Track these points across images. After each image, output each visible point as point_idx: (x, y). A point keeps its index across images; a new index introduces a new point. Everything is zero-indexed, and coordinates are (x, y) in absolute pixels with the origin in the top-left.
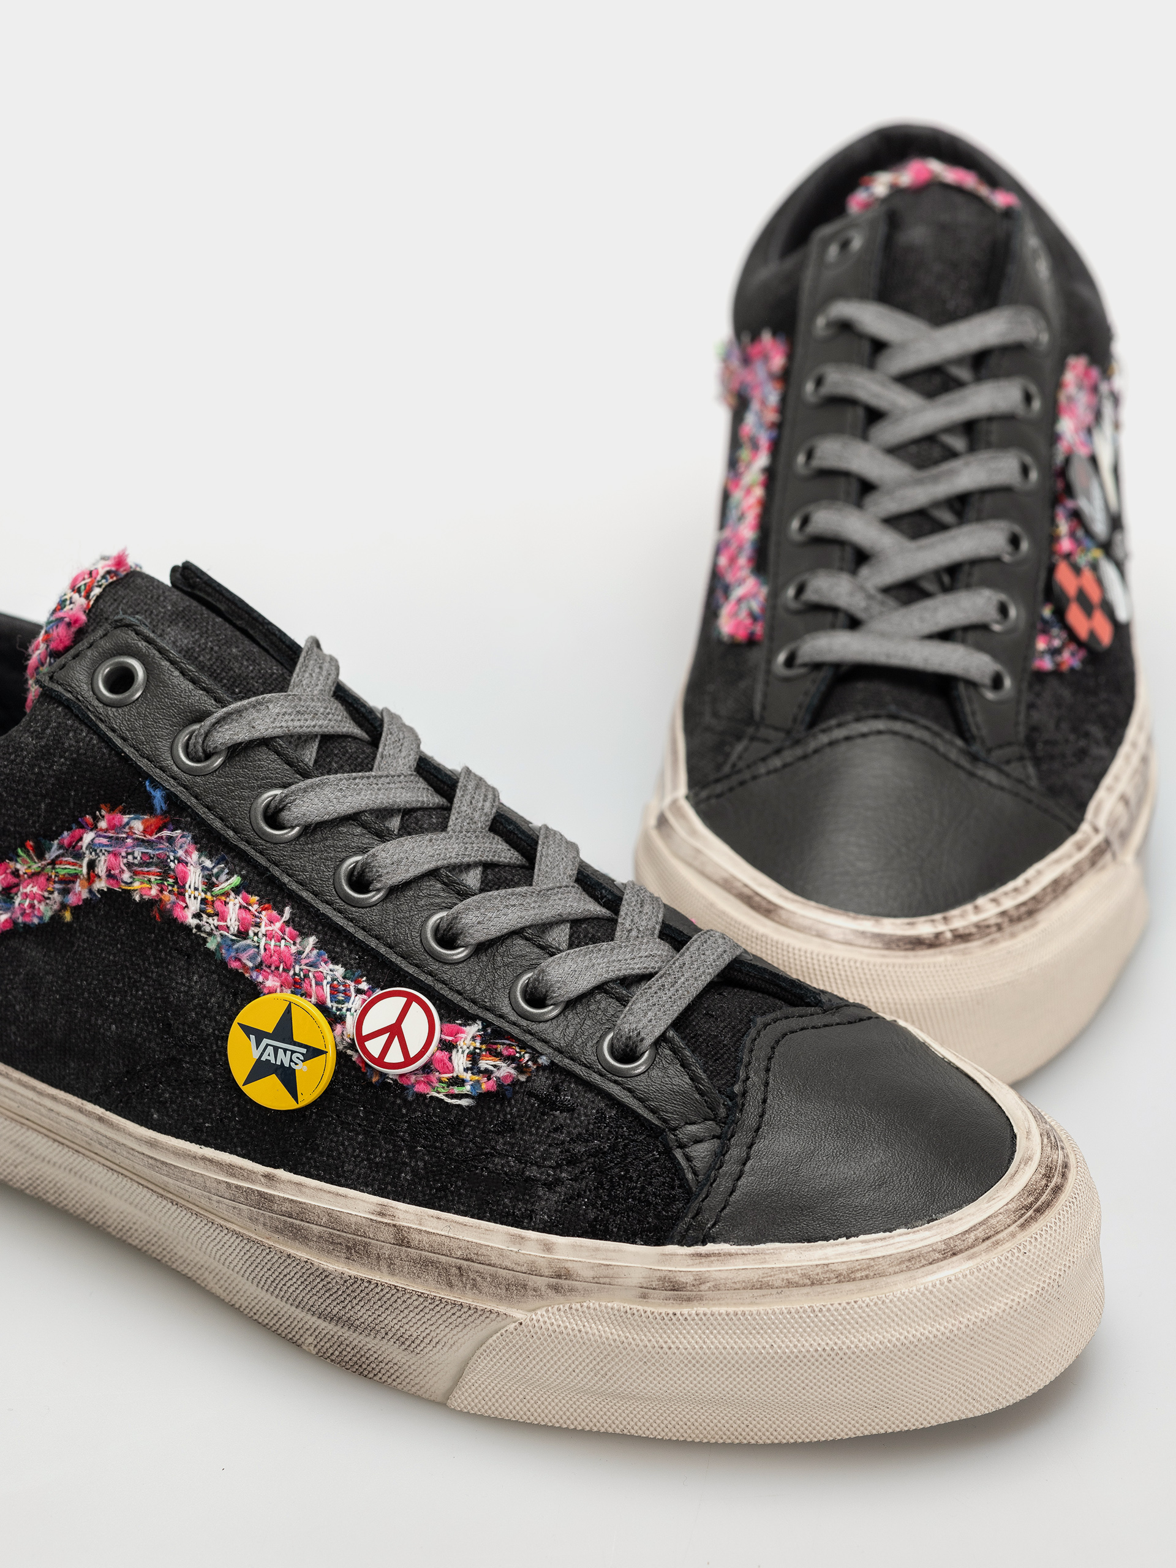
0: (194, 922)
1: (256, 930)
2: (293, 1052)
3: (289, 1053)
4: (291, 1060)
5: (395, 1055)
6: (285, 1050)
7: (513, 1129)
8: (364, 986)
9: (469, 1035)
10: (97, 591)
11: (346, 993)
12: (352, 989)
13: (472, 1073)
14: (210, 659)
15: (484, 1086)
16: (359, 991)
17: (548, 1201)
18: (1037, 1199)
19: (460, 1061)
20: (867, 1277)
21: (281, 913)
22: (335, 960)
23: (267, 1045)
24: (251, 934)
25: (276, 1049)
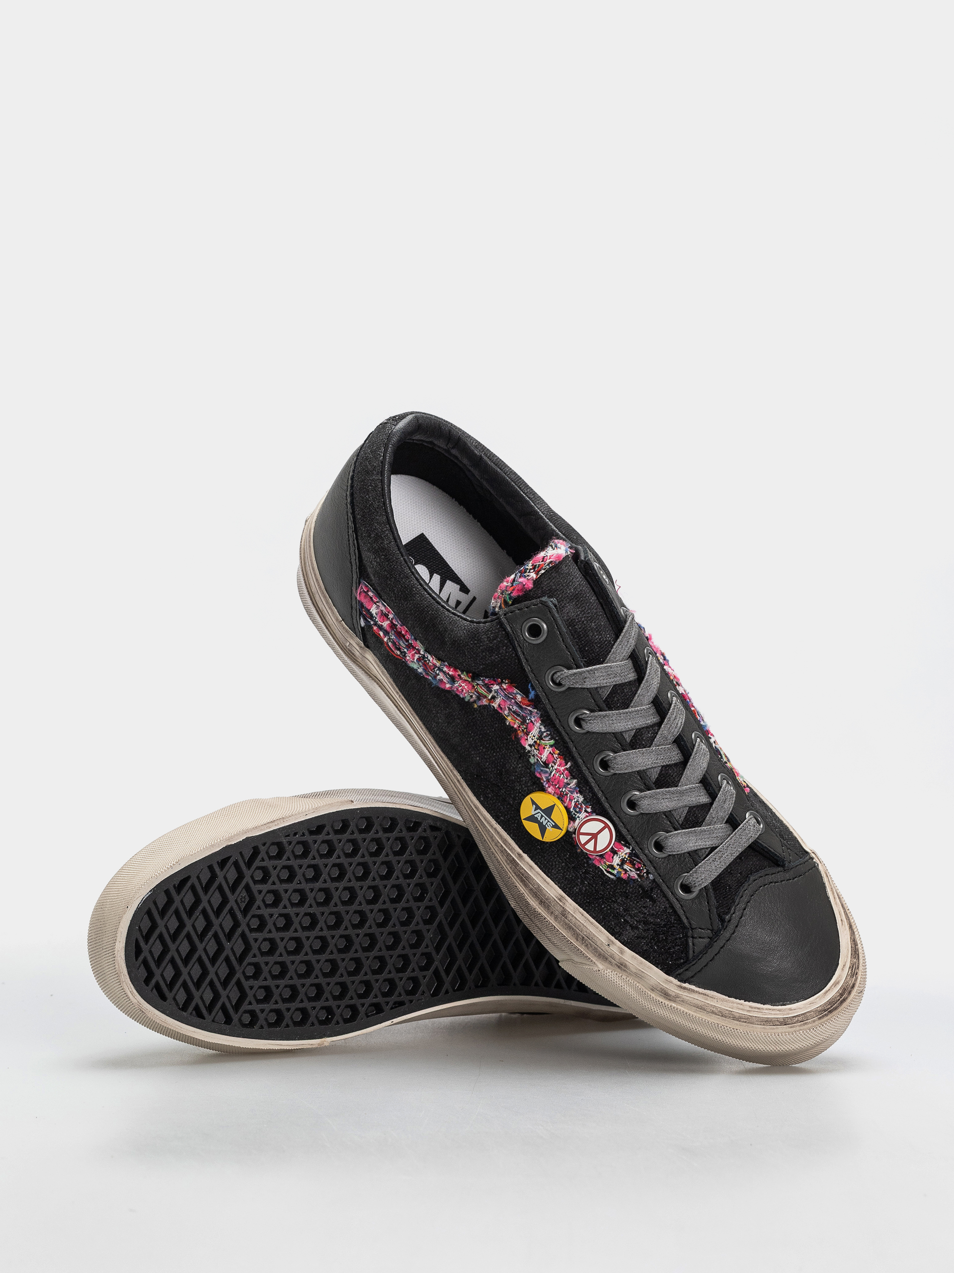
0: (528, 748)
1: (553, 765)
2: (548, 821)
3: (547, 821)
4: (547, 824)
5: (590, 847)
6: (546, 819)
7: (627, 897)
8: (589, 810)
9: (625, 852)
10: (543, 571)
11: (581, 809)
12: (584, 809)
13: (620, 868)
14: (580, 628)
15: (622, 875)
16: (586, 811)
17: (629, 933)
18: (831, 1007)
19: (616, 861)
20: (745, 1022)
21: (566, 764)
22: (581, 792)
23: (539, 812)
24: (550, 766)
25: (542, 816)
